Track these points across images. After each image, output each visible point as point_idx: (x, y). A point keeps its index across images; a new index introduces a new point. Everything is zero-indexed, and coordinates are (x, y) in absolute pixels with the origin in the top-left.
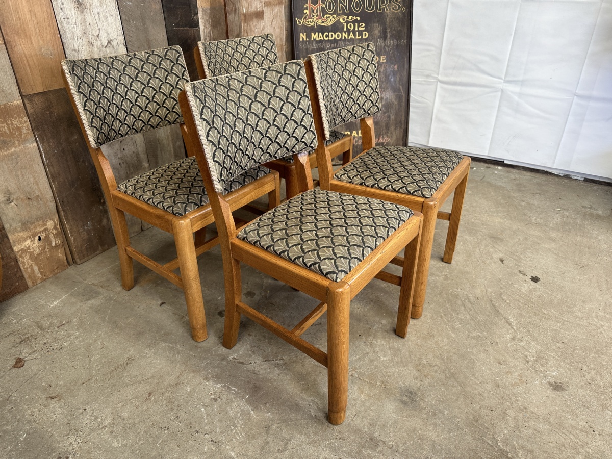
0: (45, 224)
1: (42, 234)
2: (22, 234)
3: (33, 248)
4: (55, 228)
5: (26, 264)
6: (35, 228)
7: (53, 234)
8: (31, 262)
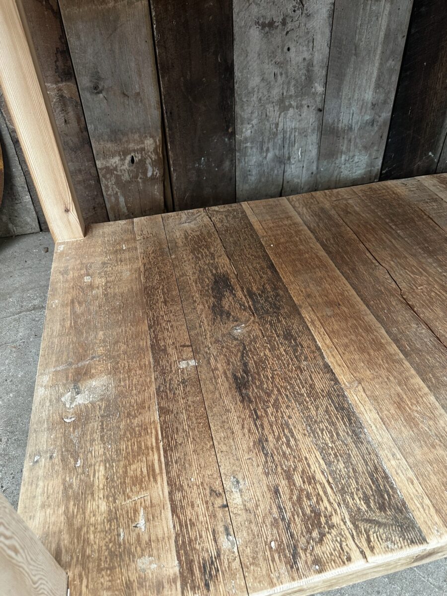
0: (142, 141)
1: (136, 155)
2: (109, 145)
3: (121, 171)
4: (155, 151)
5: (110, 189)
6: (128, 142)
7: (151, 159)
8: (117, 190)
